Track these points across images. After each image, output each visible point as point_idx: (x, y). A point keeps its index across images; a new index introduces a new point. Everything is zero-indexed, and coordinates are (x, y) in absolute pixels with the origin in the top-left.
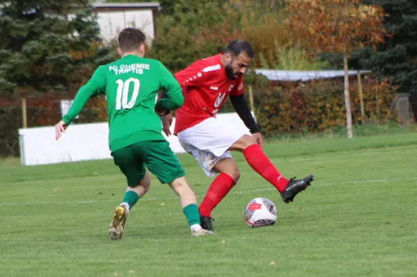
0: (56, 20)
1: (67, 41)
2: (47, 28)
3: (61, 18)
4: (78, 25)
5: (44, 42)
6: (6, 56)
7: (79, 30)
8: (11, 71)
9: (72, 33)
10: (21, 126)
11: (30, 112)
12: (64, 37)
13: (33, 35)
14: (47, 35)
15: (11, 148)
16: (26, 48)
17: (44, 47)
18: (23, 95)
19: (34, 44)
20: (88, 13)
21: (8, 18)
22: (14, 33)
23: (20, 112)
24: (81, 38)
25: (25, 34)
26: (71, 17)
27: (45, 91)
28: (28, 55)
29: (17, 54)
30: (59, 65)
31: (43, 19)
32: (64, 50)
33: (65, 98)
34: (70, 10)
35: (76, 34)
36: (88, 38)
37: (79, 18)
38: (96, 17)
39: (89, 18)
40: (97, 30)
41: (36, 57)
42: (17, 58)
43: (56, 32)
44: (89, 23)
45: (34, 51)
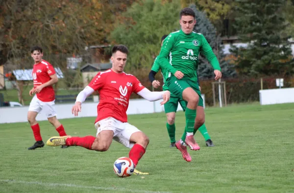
0: (275, 47)
1: (279, 56)
2: (271, 50)
3: (277, 46)
4: (284, 49)
5: (270, 56)
6: (255, 61)
7: (284, 51)
8: (257, 67)
9: (281, 52)
10: (260, 89)
11: (264, 84)
12: (278, 54)
13: (265, 53)
14: (271, 53)
15: (257, 98)
16: (262, 58)
17: (270, 58)
18: (261, 77)
19: (266, 57)
20: (288, 44)
21: (255, 46)
22: (258, 53)
23: (260, 83)
24: (285, 55)
25: (263, 53)
26: (281, 46)
27: (270, 75)
28: (263, 61)
29: (259, 61)
30: (276, 65)
31: (269, 46)
32: (278, 59)
33: (278, 78)
34: (280, 43)
35: (283, 53)
36: (287, 54)
37: (284, 46)
38: (291, 46)
39: (288, 47)
40: (291, 51)
41: (267, 62)
42: (259, 62)
43: (275, 52)
44: (288, 48)
45: (266, 60)
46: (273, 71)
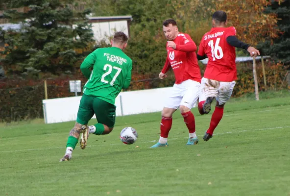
0: (65, 29)
1: (72, 42)
2: (59, 34)
3: (68, 27)
4: (79, 31)
5: (58, 43)
6: (34, 53)
7: (80, 35)
8: (37, 62)
9: (75, 36)
10: (44, 98)
11: (49, 89)
12: (70, 39)
13: (50, 38)
14: (59, 39)
15: (39, 113)
16: (45, 47)
17: (57, 46)
18: (44, 78)
19: (51, 44)
20: (86, 23)
21: (33, 28)
22: (38, 38)
23: (43, 89)
24: (82, 40)
25: (45, 38)
26: (75, 26)
27: (59, 75)
28: (47, 52)
29: (40, 51)
30: (68, 57)
31: (56, 28)
32: (70, 48)
33: (72, 79)
34: (73, 21)
35: (78, 37)
36: (86, 40)
37: (80, 27)
38: (91, 26)
39: (87, 27)
40: (92, 34)
41: (52, 53)
42: (40, 54)
43: (65, 36)
44: (86, 30)
45: (51, 49)
46: (64, 67)
